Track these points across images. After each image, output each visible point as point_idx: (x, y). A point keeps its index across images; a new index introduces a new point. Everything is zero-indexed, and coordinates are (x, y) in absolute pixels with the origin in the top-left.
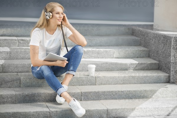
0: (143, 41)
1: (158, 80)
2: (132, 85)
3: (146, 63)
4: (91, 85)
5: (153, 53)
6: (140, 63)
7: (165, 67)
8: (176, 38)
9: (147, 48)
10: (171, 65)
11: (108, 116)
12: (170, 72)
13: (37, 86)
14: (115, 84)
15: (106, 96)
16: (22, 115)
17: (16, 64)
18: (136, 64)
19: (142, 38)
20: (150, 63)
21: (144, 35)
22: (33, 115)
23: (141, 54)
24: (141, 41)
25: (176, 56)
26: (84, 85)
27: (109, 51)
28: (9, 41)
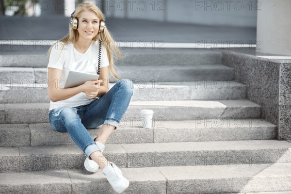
0: (238, 73)
1: (258, 135)
2: (214, 142)
3: (240, 108)
4: (146, 143)
5: (252, 92)
6: (230, 107)
7: (270, 113)
8: (286, 65)
9: (244, 84)
10: (278, 110)
11: (168, 191)
12: (278, 121)
13: (57, 144)
14: (186, 141)
15: (168, 160)
16: (26, 190)
17: (27, 110)
18: (222, 109)
19: (237, 68)
20: (246, 108)
21: (239, 63)
22: (44, 190)
23: (233, 94)
24: (236, 73)
25: (286, 96)
26: (135, 143)
27: (181, 89)
28: (21, 74)
